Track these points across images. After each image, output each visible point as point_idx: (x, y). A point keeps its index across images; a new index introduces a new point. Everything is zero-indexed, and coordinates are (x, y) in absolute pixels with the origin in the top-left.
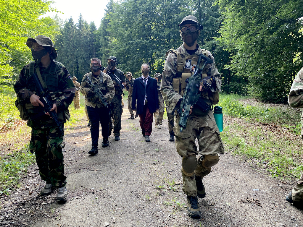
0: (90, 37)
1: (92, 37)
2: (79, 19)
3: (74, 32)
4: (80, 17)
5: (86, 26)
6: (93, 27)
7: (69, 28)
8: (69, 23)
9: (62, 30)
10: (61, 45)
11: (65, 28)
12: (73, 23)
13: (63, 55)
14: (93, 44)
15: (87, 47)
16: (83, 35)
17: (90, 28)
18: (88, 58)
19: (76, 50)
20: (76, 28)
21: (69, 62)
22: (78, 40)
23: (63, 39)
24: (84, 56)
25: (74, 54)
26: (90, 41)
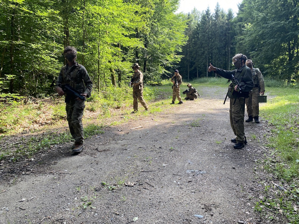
3: (210, 23)
5: (222, 15)
6: (230, 15)
7: (205, 20)
8: (205, 15)
9: (199, 22)
10: (198, 38)
11: (202, 21)
12: (210, 14)
13: (199, 48)
14: (228, 33)
15: (222, 37)
16: (219, 24)
17: (227, 17)
18: (222, 47)
19: (211, 40)
20: (212, 19)
21: (203, 53)
22: (213, 31)
23: (199, 32)
24: (218, 46)
25: (208, 45)
26: (226, 30)
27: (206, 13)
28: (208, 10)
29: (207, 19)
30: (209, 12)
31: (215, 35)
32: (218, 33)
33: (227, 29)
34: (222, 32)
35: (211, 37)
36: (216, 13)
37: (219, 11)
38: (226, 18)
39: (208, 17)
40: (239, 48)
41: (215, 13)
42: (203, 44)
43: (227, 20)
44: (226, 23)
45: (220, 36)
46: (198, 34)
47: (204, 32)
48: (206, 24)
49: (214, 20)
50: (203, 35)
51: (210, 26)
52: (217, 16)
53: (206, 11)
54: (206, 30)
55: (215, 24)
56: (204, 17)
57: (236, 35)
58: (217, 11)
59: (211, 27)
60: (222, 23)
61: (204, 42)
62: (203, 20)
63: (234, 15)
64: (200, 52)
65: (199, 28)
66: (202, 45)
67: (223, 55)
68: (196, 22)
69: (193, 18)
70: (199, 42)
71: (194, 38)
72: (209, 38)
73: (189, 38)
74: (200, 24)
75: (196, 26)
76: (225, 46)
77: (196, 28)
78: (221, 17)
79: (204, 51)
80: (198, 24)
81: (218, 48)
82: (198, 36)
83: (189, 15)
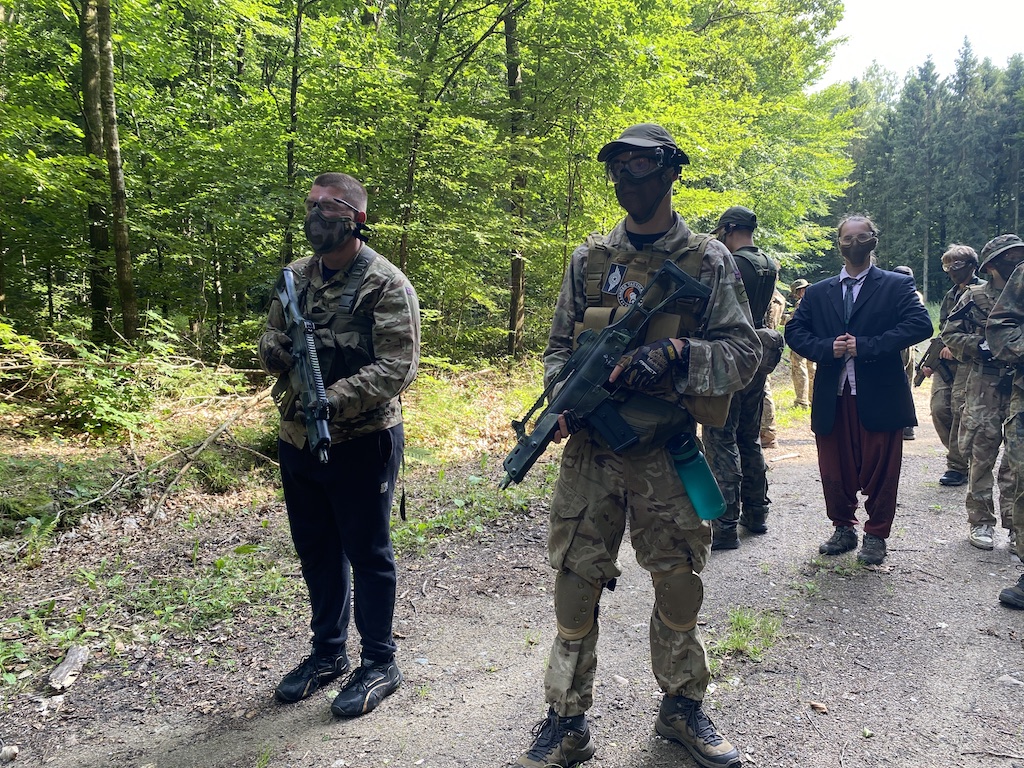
0: (1003, 117)
1: (1009, 114)
2: (959, 57)
3: (938, 108)
4: (962, 51)
5: (985, 78)
6: (1018, 73)
7: (918, 101)
8: (918, 80)
9: (893, 109)
10: (887, 163)
11: (903, 103)
12: (935, 77)
13: (890, 198)
14: (1011, 142)
15: (984, 156)
16: (973, 112)
17: (1005, 82)
18: (986, 194)
19: (941, 171)
20: (945, 93)
21: (908, 219)
22: (950, 137)
23: (894, 142)
24: (969, 191)
25: (929, 189)
26: (1002, 132)
27: (921, 75)
28: (929, 64)
29: (926, 97)
30: (933, 73)
31: (956, 149)
32: (969, 142)
33: (1004, 125)
34: (984, 140)
35: (941, 160)
36: (962, 73)
37: (974, 63)
38: (1000, 87)
39: (927, 89)
41: (955, 72)
42: (907, 183)
43: (1007, 94)
44: (1003, 106)
45: (979, 152)
46: (890, 150)
47: (913, 142)
48: (922, 115)
49: (954, 99)
50: (909, 154)
51: (935, 120)
52: (964, 82)
53: (921, 70)
54: (922, 133)
55: (958, 113)
56: (911, 91)
58: (965, 66)
59: (941, 125)
60: (984, 108)
61: (912, 177)
62: (907, 101)
64: (896, 213)
65: (891, 131)
66: (903, 190)
67: (990, 221)
68: (883, 107)
69: (870, 92)
70: (891, 178)
71: (872, 164)
72: (931, 163)
73: (855, 165)
74: (895, 115)
75: (879, 124)
76: (996, 189)
77: (879, 128)
78: (981, 85)
79: (911, 212)
80: (889, 116)
81: (968, 199)
82: (890, 157)
83: (854, 87)
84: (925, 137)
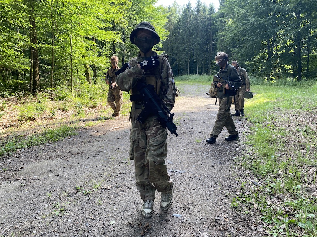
0: (208, 21)
1: (210, 21)
2: (197, 2)
3: (192, 17)
5: (204, 10)
6: (212, 9)
7: (186, 14)
8: (186, 8)
9: (180, 17)
10: (179, 33)
11: (183, 15)
12: (191, 8)
13: (179, 43)
14: (210, 29)
15: (203, 32)
16: (200, 19)
17: (209, 12)
18: (204, 44)
19: (193, 36)
20: (193, 13)
21: (184, 49)
22: (195, 26)
23: (180, 26)
24: (200, 42)
25: (190, 41)
26: (208, 26)
27: (187, 7)
28: (189, 4)
29: (188, 14)
30: (190, 6)
31: (196, 30)
32: (199, 28)
33: (208, 24)
34: (203, 28)
35: (192, 33)
36: (198, 7)
37: (200, 5)
38: (207, 13)
39: (189, 11)
40: (220, 44)
41: (196, 7)
42: (184, 39)
43: (209, 15)
44: (208, 18)
45: (202, 31)
46: (179, 29)
47: (185, 27)
48: (187, 19)
49: (195, 15)
50: (184, 30)
51: (191, 20)
52: (198, 10)
53: (187, 5)
54: (188, 24)
55: (197, 19)
56: (185, 11)
57: (217, 31)
58: (198, 5)
59: (192, 22)
60: (203, 18)
61: (185, 37)
63: (215, 10)
64: (181, 48)
65: (180, 23)
66: (183, 41)
67: (205, 51)
68: (177, 15)
69: (174, 11)
70: (180, 37)
71: (175, 33)
72: (190, 33)
73: (169, 32)
74: (180, 18)
75: (176, 20)
76: (206, 42)
77: (176, 22)
78: (202, 12)
79: (185, 47)
80: (179, 18)
81: (199, 44)
82: (180, 31)
83: (169, 8)
84: (188, 25)
